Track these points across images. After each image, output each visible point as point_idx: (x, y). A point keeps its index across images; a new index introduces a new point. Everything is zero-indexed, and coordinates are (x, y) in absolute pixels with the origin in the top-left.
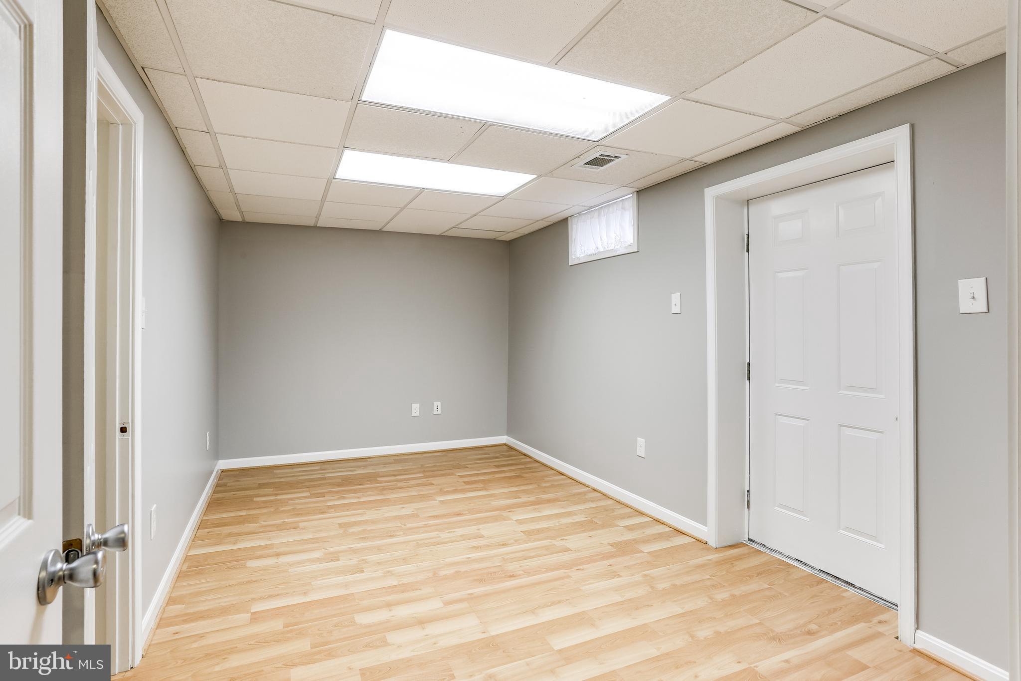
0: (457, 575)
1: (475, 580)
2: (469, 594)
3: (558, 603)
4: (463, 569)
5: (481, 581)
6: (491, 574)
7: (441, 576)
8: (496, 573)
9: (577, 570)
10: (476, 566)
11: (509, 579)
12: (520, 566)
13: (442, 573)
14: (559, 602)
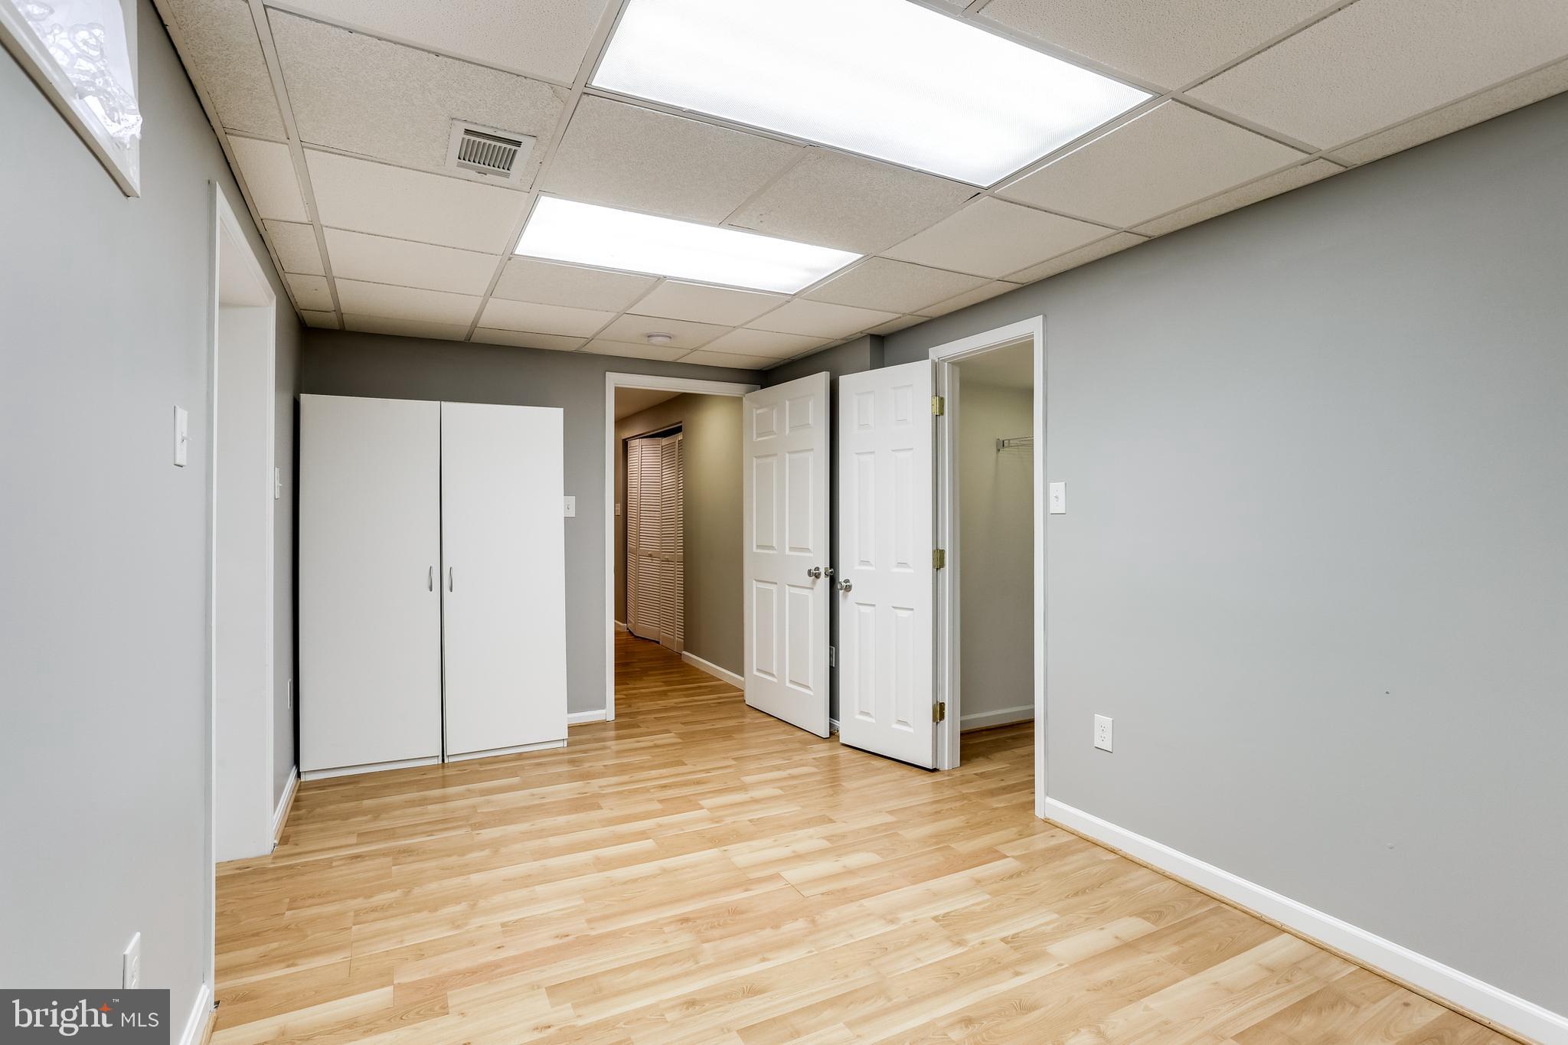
0: (775, 920)
1: (742, 913)
2: (750, 890)
3: (628, 881)
4: (767, 934)
5: (734, 911)
6: (719, 925)
7: (801, 917)
8: (711, 928)
9: (568, 936)
10: (748, 941)
11: (691, 916)
12: (666, 942)
13: (801, 924)
14: (625, 883)
